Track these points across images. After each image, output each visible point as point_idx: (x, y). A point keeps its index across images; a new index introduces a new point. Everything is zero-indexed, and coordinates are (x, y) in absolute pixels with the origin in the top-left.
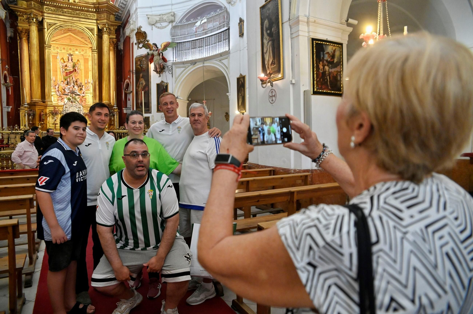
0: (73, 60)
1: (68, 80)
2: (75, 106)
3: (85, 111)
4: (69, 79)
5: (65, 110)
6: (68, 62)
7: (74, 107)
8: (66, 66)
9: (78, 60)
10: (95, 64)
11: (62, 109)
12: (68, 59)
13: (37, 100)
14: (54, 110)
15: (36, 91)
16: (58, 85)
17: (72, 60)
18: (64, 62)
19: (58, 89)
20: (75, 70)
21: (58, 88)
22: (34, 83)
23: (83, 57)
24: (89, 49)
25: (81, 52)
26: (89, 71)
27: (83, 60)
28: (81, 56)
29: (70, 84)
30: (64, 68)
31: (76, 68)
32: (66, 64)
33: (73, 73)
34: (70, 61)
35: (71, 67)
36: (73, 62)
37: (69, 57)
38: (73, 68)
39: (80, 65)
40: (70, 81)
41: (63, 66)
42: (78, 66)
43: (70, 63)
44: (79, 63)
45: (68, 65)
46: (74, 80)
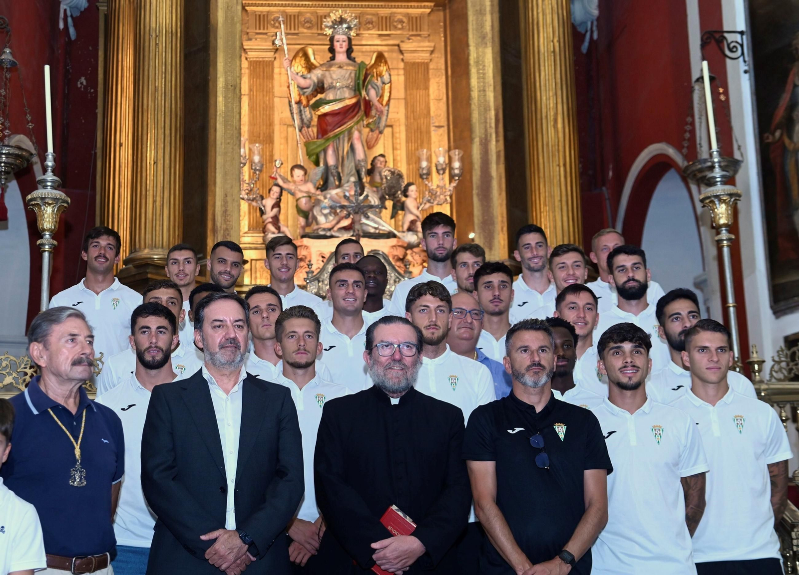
0: (353, 55)
1: (331, 161)
4: (336, 150)
6: (331, 66)
8: (320, 88)
9: (380, 57)
10: (483, 37)
12: (332, 50)
15: (154, 202)
16: (276, 189)
17: (349, 51)
18: (310, 67)
19: (276, 210)
20: (368, 105)
21: (277, 205)
22: (150, 160)
23: (400, 60)
24: (429, 13)
25: (388, 35)
26: (433, 128)
27: (402, 72)
28: (390, 54)
29: (337, 183)
30: (308, 105)
31: (372, 93)
32: (318, 78)
33: (356, 117)
34: (341, 57)
35: (345, 89)
36: (355, 62)
37: (337, 37)
38: (357, 93)
39: (390, 82)
40: (337, 168)
41: (305, 90)
42: (381, 84)
43: (340, 67)
44: (383, 68)
45: (330, 81)
46: (359, 160)
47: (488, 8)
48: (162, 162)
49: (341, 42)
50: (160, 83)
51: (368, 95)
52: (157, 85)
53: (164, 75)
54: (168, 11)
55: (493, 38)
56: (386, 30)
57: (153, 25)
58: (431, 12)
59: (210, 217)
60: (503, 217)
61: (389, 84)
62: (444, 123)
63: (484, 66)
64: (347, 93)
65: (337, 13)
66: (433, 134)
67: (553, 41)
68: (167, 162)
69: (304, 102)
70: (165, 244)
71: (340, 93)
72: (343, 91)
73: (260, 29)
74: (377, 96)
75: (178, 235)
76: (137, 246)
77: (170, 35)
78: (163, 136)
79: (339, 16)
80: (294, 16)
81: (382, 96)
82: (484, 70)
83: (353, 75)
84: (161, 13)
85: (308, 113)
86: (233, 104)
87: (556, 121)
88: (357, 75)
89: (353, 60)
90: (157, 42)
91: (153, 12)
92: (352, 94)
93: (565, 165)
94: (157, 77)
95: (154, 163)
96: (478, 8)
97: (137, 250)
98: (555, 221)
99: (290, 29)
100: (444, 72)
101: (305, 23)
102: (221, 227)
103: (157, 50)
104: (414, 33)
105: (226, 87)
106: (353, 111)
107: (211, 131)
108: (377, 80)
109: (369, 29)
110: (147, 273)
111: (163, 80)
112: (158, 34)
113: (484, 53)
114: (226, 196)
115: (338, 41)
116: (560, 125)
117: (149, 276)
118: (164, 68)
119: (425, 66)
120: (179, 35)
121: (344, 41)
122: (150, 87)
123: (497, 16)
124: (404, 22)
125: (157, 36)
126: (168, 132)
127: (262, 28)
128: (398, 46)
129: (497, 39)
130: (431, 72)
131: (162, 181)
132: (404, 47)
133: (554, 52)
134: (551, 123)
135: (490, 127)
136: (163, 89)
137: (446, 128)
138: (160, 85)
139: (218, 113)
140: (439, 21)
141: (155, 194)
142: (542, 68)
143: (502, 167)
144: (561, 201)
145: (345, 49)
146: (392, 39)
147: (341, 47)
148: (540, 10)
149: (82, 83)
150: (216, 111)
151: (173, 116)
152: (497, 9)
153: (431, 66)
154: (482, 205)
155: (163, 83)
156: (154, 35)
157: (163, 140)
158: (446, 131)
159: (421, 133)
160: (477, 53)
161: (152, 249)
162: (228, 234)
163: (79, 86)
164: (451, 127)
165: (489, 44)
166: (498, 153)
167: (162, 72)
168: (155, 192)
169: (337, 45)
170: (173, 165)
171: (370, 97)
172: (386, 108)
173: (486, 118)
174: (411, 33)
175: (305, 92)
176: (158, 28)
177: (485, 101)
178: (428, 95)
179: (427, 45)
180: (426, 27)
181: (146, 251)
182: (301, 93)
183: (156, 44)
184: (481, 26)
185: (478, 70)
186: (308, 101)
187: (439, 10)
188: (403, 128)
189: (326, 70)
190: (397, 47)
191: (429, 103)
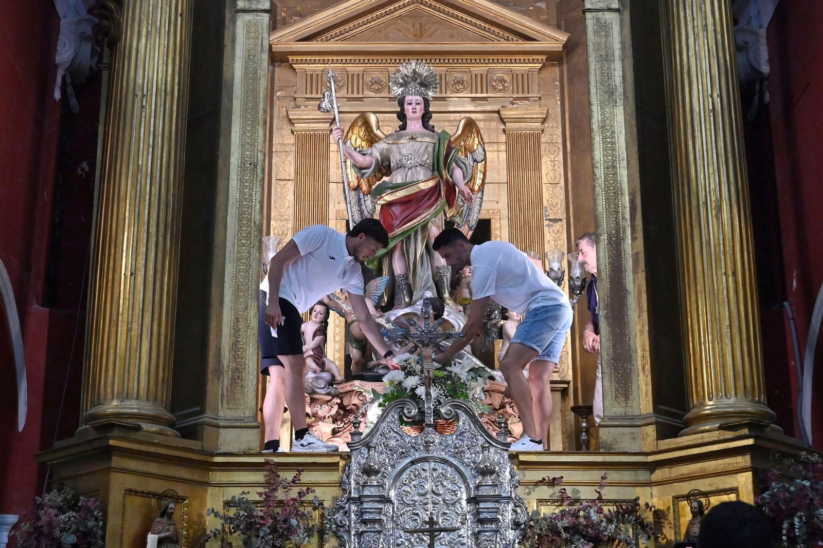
1: (399, 268)
2: (443, 455)
3: (533, 506)
4: (405, 255)
5: (359, 500)
7: (440, 468)
8: (384, 167)
9: (470, 125)
11: (335, 491)
12: (402, 116)
13: (132, 406)
14: (268, 500)
15: (129, 330)
16: (319, 309)
17: (426, 118)
18: (372, 140)
19: (319, 338)
20: (451, 188)
21: (321, 331)
22: (126, 270)
23: (501, 132)
24: (540, 69)
25: (485, 99)
26: (546, 223)
27: (503, 147)
28: (487, 123)
29: (407, 300)
30: (369, 193)
31: (458, 173)
32: (381, 154)
33: (434, 208)
34: (415, 126)
35: (418, 168)
36: (434, 131)
37: (408, 98)
38: (436, 173)
39: (485, 159)
40: (407, 278)
41: (364, 171)
42: (472, 163)
43: (412, 139)
44: (474, 142)
45: (398, 157)
46: (438, 267)
47: (617, 53)
48: (143, 272)
49: (414, 105)
50: (145, 161)
51: (451, 177)
52: (140, 163)
53: (151, 150)
54: (161, 62)
55: (625, 93)
56: (482, 93)
57: (140, 81)
58: (542, 67)
59: (212, 351)
60: (644, 350)
61: (483, 163)
62: (563, 216)
63: (613, 132)
64: (421, 174)
65: (409, 66)
66: (546, 229)
67: (712, 96)
68: (151, 272)
69: (365, 187)
70: (141, 392)
71: (412, 173)
72: (416, 171)
73: (312, 93)
74: (464, 178)
75: (163, 380)
76: (102, 397)
77: (163, 94)
78: (146, 235)
79: (411, 70)
80: (358, 75)
81: (473, 178)
82: (613, 137)
83: (430, 149)
84: (151, 64)
85: (369, 202)
86: (251, 189)
87: (719, 209)
88: (436, 149)
89: (432, 129)
90: (144, 104)
91: (141, 64)
92: (430, 174)
93: (734, 273)
94: (141, 153)
95: (132, 274)
96: (603, 53)
97: (101, 402)
98: (723, 356)
99: (353, 93)
100: (561, 147)
101: (373, 84)
102: (228, 366)
103: (143, 115)
104: (521, 95)
105: (242, 166)
106: (429, 199)
107: (219, 227)
108: (466, 156)
109: (458, 91)
110: (109, 438)
111: (150, 156)
112: (145, 93)
113: (613, 114)
114: (237, 320)
115: (410, 104)
116: (726, 216)
117: (112, 442)
118: (151, 139)
119: (535, 139)
120: (176, 94)
121: (418, 104)
122: (131, 167)
123: (630, 62)
124: (505, 82)
125: (143, 96)
126: (153, 230)
127: (314, 92)
128: (498, 112)
129: (631, 95)
130: (543, 146)
131: (141, 301)
132: (505, 113)
133: (714, 110)
134: (712, 213)
135: (623, 218)
136: (149, 169)
137: (564, 222)
138: (144, 163)
139: (230, 203)
140: (554, 80)
141: (130, 320)
142: (697, 134)
143: (642, 277)
144: (730, 326)
145: (419, 114)
146: (490, 104)
147: (414, 112)
148: (692, 53)
149: (83, 169)
150: (227, 200)
151: (163, 207)
152: (630, 53)
153: (543, 139)
154: (613, 332)
155: (150, 161)
156: (140, 94)
157: (145, 241)
158: (565, 227)
159: (530, 228)
160: (603, 114)
161: (123, 401)
162: (238, 377)
163: (80, 172)
164: (572, 221)
165: (620, 103)
166: (636, 256)
167: (149, 145)
168: (130, 317)
169: (408, 109)
170: (158, 277)
171: (454, 179)
172: (479, 195)
173: (617, 206)
174: (515, 95)
175: (364, 174)
176: (145, 85)
177: (615, 181)
178: (540, 178)
179: (536, 111)
180: (536, 88)
181: (115, 403)
182: (359, 175)
183: (142, 106)
184: (607, 76)
185: (604, 138)
186: (370, 186)
187: (553, 65)
188: (505, 223)
189: (393, 144)
190: (496, 115)
191: (541, 189)
